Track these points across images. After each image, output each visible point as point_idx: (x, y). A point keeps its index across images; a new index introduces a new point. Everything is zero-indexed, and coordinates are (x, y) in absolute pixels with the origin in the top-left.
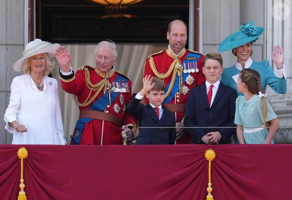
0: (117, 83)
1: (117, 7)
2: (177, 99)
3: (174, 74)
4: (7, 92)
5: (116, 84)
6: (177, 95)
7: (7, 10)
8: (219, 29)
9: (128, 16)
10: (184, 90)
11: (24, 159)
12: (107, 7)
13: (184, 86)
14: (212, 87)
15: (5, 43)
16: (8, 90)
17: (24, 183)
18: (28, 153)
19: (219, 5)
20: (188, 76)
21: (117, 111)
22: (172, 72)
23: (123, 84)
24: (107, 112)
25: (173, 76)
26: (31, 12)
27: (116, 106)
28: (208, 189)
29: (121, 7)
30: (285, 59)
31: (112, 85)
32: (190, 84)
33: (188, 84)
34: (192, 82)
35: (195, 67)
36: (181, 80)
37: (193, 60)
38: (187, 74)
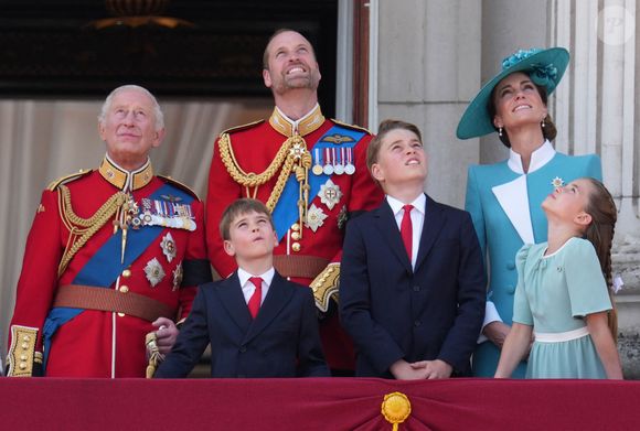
0: (157, 202)
2: (292, 241)
3: (282, 173)
5: (153, 206)
6: (292, 231)
9: (168, 22)
10: (313, 217)
13: (313, 206)
14: (408, 209)
20: (324, 183)
21: (154, 280)
22: (280, 169)
23: (177, 208)
24: (124, 289)
25: (280, 178)
27: (153, 264)
30: (606, 146)
31: (141, 206)
32: (330, 205)
33: (324, 207)
34: (337, 201)
35: (346, 159)
36: (303, 192)
37: (342, 143)
38: (324, 176)
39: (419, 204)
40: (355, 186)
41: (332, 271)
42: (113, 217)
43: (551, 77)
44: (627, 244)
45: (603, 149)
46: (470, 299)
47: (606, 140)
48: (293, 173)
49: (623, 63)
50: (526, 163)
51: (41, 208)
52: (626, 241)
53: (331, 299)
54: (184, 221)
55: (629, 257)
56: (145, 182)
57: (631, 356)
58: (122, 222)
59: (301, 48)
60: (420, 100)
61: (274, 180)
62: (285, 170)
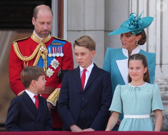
10: (49, 72)
13: (49, 68)
20: (53, 60)
22: (36, 55)
25: (36, 58)
30: (150, 46)
32: (55, 68)
33: (53, 68)
34: (57, 66)
35: (60, 51)
36: (45, 63)
37: (58, 45)
38: (52, 58)
40: (64, 61)
41: (57, 91)
44: (158, 82)
45: (149, 47)
46: (104, 104)
47: (150, 44)
48: (41, 56)
49: (156, 16)
52: (157, 80)
53: (57, 101)
60: (82, 29)
61: (34, 59)
62: (38, 56)
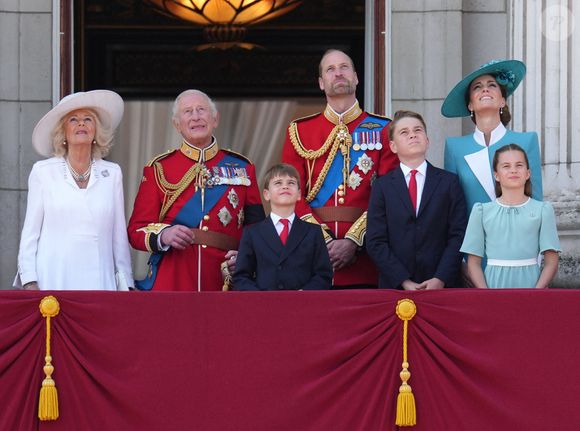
0: (223, 169)
1: (226, 29)
2: (339, 197)
3: (332, 150)
4: (20, 190)
5: (220, 171)
6: (339, 190)
7: (19, 35)
8: (422, 71)
9: (247, 46)
10: (353, 180)
11: (51, 318)
12: (207, 29)
13: (353, 172)
14: (414, 173)
15: (16, 99)
16: (22, 187)
17: (52, 363)
18: (60, 306)
19: (423, 25)
20: (361, 156)
21: (225, 222)
22: (331, 147)
23: (237, 171)
24: (205, 228)
26: (65, 40)
27: (224, 211)
28: (402, 373)
29: (234, 29)
30: (548, 128)
31: (212, 172)
32: (365, 171)
33: (361, 172)
34: (369, 168)
35: (376, 139)
36: (346, 163)
37: (374, 128)
38: (361, 152)
39: (422, 169)
40: (383, 157)
42: (194, 181)
43: (510, 80)
45: (546, 130)
46: (455, 235)
47: (548, 124)
48: (339, 149)
50: (487, 138)
51: (144, 179)
54: (242, 180)
55: (564, 204)
56: (213, 155)
57: (567, 272)
58: (200, 184)
59: (343, 66)
60: (421, 98)
61: (326, 155)
62: (334, 148)
